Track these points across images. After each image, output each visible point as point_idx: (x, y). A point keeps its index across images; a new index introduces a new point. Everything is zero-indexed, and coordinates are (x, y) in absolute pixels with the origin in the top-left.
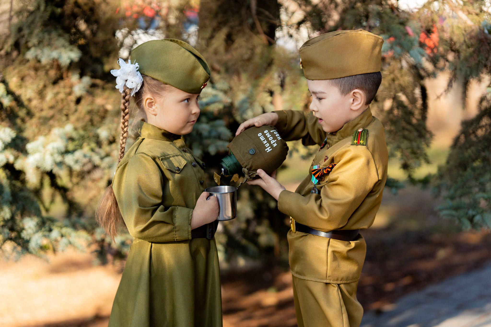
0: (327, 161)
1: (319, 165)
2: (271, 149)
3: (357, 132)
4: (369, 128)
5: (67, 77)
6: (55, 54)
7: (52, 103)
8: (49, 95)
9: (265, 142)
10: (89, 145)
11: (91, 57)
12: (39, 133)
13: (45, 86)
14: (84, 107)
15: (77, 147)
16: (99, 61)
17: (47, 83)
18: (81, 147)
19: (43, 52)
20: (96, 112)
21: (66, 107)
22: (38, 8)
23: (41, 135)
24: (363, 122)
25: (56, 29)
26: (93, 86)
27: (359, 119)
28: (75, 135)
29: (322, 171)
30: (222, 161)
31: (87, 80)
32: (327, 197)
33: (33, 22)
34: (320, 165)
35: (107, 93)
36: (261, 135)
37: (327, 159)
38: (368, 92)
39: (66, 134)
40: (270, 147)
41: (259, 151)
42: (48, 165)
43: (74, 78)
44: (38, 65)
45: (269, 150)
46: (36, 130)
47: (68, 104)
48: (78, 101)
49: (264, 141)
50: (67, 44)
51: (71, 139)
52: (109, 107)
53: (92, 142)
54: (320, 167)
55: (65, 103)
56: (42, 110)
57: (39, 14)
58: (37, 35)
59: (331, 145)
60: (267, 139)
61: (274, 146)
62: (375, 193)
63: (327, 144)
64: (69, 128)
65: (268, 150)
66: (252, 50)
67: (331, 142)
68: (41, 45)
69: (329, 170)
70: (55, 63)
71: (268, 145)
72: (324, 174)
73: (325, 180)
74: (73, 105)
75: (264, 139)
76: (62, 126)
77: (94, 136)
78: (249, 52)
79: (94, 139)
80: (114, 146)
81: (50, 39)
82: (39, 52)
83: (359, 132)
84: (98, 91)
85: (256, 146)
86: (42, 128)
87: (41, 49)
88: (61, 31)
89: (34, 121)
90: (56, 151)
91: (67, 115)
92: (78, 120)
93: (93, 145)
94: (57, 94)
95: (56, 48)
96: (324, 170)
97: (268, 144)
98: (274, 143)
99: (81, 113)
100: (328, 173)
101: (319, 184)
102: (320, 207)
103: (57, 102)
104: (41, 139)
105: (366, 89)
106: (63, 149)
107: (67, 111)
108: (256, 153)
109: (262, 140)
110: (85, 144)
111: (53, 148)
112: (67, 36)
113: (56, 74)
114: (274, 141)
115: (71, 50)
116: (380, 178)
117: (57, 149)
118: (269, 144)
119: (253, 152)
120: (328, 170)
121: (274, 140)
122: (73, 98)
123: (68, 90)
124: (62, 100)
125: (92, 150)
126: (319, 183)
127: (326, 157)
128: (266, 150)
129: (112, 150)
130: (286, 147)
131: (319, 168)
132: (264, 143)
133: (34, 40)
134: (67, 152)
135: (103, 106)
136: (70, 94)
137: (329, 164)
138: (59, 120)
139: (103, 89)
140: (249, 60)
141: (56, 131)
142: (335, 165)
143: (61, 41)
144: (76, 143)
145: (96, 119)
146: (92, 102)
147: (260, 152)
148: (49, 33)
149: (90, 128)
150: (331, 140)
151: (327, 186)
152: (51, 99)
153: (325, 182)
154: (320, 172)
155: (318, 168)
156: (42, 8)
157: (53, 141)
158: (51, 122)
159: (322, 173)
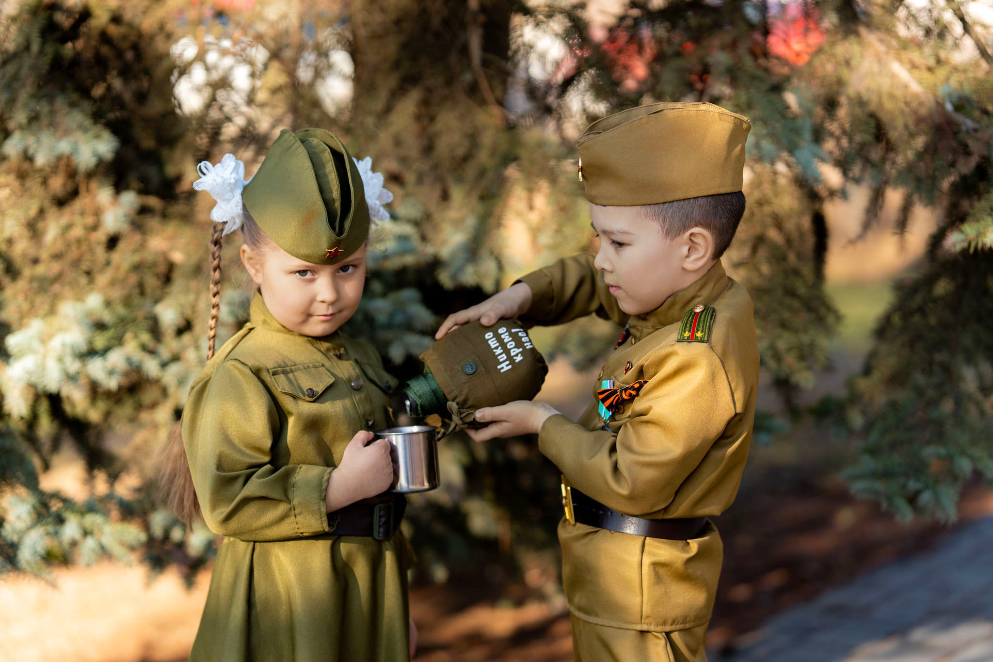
0: (629, 372)
1: (614, 379)
2: (510, 367)
3: (693, 314)
4: (717, 305)
5: (88, 191)
6: (64, 146)
7: (59, 247)
8: (52, 231)
9: (499, 351)
10: (136, 336)
11: (137, 148)
12: (32, 311)
13: (42, 212)
14: (124, 257)
15: (112, 341)
16: (154, 158)
17: (47, 203)
18: (119, 341)
19: (38, 141)
20: (150, 268)
21: (88, 256)
22: (27, 48)
23: (36, 316)
24: (706, 292)
25: (63, 90)
26: (144, 210)
27: (698, 287)
28: (107, 317)
29: (619, 393)
30: (408, 385)
31: (130, 199)
32: (629, 449)
33: (15, 77)
34: (616, 378)
35: (171, 228)
36: (492, 336)
37: (632, 368)
38: (720, 234)
39: (89, 314)
40: (508, 362)
41: (484, 367)
42: (52, 381)
43: (103, 195)
44: (26, 166)
45: (505, 367)
46: (25, 306)
47: (91, 250)
48: (113, 242)
49: (497, 348)
50: (88, 122)
51: (100, 326)
52: (177, 257)
53: (143, 331)
54: (616, 384)
55: (84, 247)
56: (36, 261)
57: (28, 61)
58: (26, 105)
59: (637, 339)
60: (503, 344)
61: (517, 361)
62: (730, 440)
63: (631, 337)
64: (94, 301)
65: (503, 368)
66: (473, 138)
67: (638, 334)
68: (34, 126)
69: (634, 393)
70: (63, 163)
71: (504, 357)
72: (624, 400)
73: (625, 412)
74: (100, 253)
75: (498, 344)
76: (79, 298)
77: (146, 318)
78: (466, 143)
79: (146, 324)
80: (187, 338)
81: (52, 113)
82: (31, 141)
83: (695, 313)
84: (153, 222)
85: (478, 357)
86: (38, 300)
87: (35, 135)
88: (75, 96)
89: (21, 284)
90: (68, 351)
91: (88, 273)
92: (113, 283)
93: (146, 337)
94: (69, 227)
95: (67, 132)
96: (623, 392)
97: (504, 355)
98: (517, 355)
99: (118, 268)
100: (632, 398)
101: (615, 420)
102: (616, 468)
103: (68, 245)
104: (35, 326)
105: (715, 226)
106: (84, 348)
107: (88, 263)
108: (477, 372)
109: (493, 347)
110: (128, 336)
111: (64, 345)
112: (87, 105)
113: (64, 185)
114: (517, 351)
115: (97, 137)
116: (739, 410)
117: (72, 348)
118: (506, 355)
119: (472, 369)
120: (630, 394)
121: (518, 349)
122: (101, 236)
123: (90, 220)
124: (79, 241)
125: (144, 348)
126: (612, 418)
127: (628, 365)
128: (499, 367)
129: (184, 348)
130: (541, 365)
131: (614, 385)
132: (496, 354)
133: (20, 116)
134: (91, 353)
135: (165, 255)
136: (95, 228)
137: (634, 380)
138: (73, 284)
139: (165, 216)
140: (466, 158)
141: (69, 309)
142: (646, 382)
143: (77, 117)
144: (110, 333)
145: (152, 282)
146: (142, 246)
147: (486, 372)
148: (51, 99)
149: (137, 300)
150: (638, 330)
151: (631, 424)
152: (55, 239)
153: (626, 416)
154: (615, 396)
155: (612, 388)
156: (35, 47)
157: (61, 329)
158: (56, 288)
159: (619, 397)
